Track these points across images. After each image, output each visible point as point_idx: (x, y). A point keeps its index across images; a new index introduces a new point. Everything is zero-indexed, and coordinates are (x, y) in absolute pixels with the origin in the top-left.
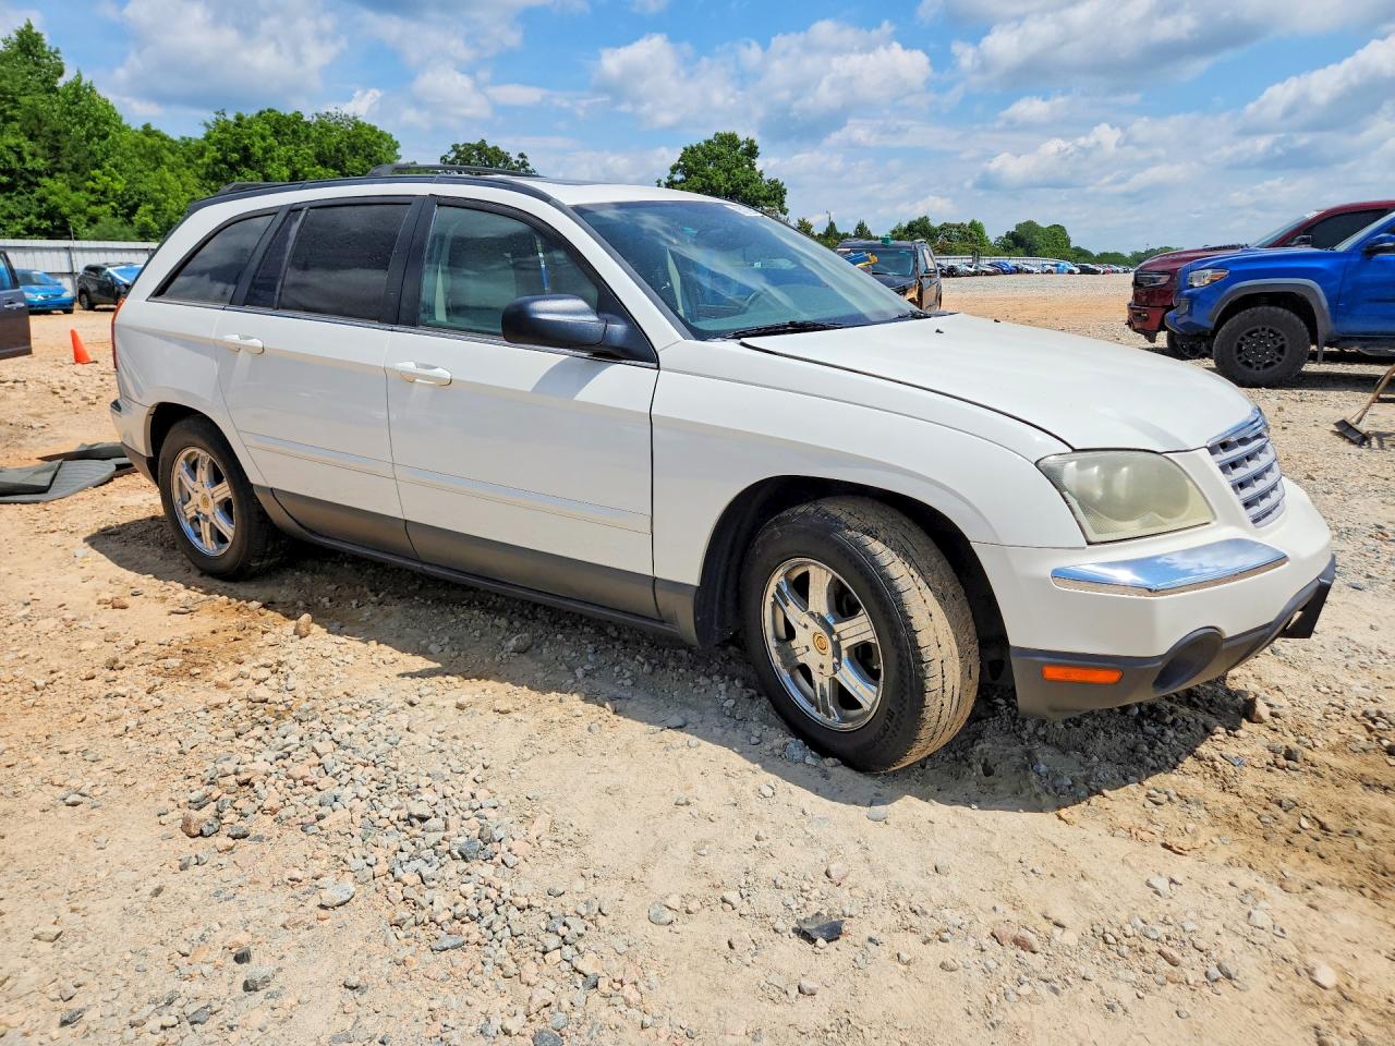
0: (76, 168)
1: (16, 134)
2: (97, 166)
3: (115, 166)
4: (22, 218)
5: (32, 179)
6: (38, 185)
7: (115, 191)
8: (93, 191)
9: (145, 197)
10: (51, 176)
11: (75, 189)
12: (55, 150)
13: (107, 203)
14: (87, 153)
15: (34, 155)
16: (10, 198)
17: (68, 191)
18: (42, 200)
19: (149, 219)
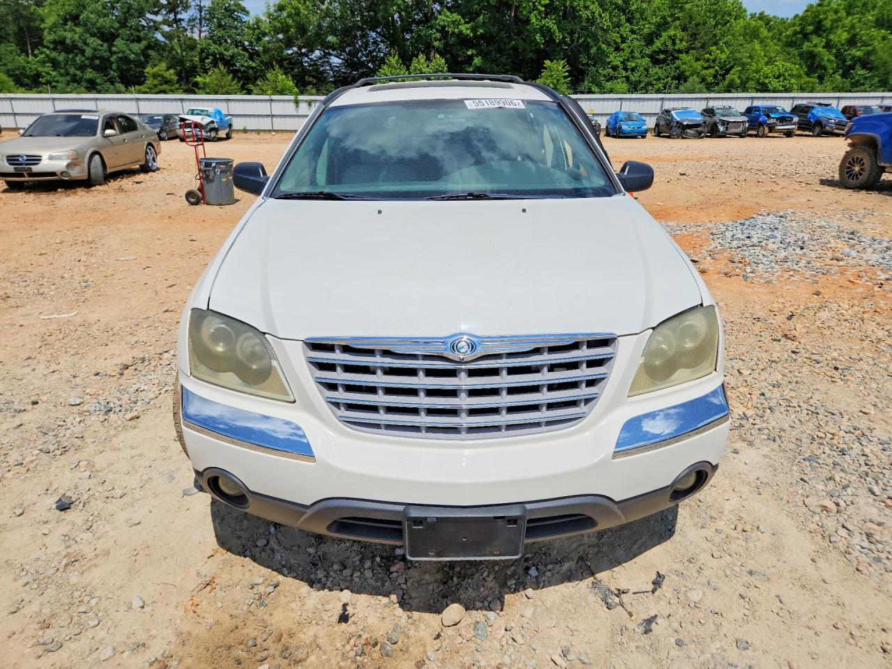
0: (703, 47)
1: (676, 28)
2: (716, 44)
3: (726, 43)
4: (664, 80)
5: (676, 55)
6: (678, 59)
7: (721, 59)
8: (708, 60)
9: (738, 62)
10: (687, 52)
11: (697, 60)
12: (694, 36)
13: (714, 67)
14: (712, 35)
15: (681, 40)
16: (662, 68)
17: (693, 61)
18: (677, 68)
19: (735, 77)
